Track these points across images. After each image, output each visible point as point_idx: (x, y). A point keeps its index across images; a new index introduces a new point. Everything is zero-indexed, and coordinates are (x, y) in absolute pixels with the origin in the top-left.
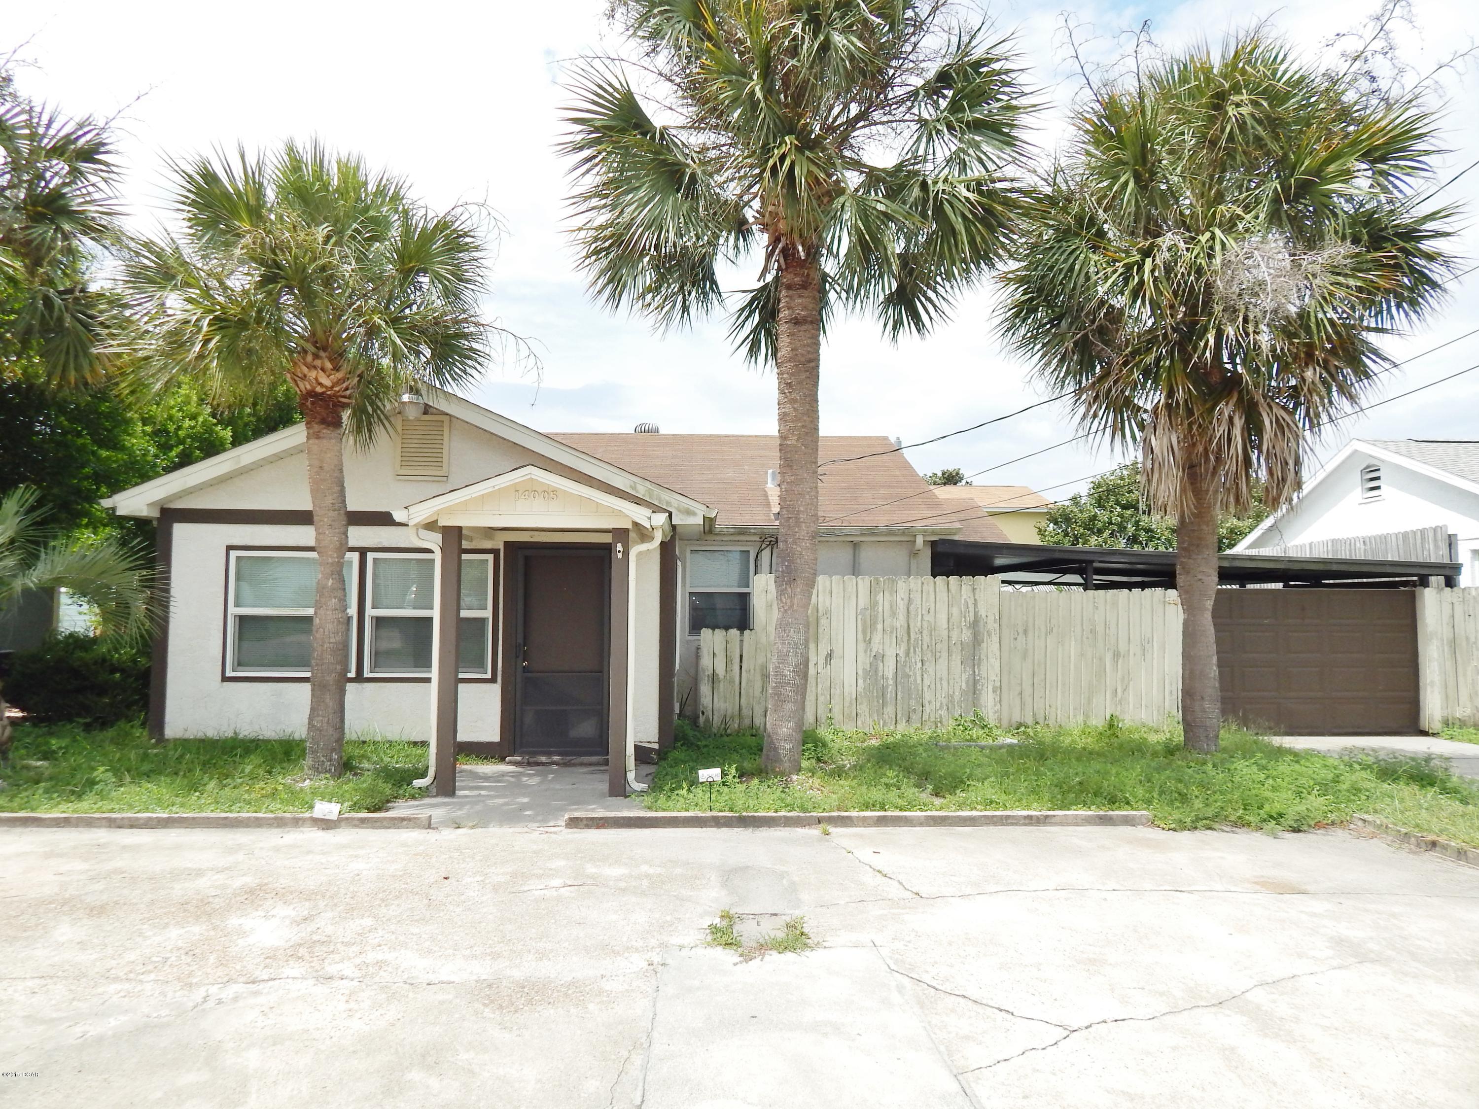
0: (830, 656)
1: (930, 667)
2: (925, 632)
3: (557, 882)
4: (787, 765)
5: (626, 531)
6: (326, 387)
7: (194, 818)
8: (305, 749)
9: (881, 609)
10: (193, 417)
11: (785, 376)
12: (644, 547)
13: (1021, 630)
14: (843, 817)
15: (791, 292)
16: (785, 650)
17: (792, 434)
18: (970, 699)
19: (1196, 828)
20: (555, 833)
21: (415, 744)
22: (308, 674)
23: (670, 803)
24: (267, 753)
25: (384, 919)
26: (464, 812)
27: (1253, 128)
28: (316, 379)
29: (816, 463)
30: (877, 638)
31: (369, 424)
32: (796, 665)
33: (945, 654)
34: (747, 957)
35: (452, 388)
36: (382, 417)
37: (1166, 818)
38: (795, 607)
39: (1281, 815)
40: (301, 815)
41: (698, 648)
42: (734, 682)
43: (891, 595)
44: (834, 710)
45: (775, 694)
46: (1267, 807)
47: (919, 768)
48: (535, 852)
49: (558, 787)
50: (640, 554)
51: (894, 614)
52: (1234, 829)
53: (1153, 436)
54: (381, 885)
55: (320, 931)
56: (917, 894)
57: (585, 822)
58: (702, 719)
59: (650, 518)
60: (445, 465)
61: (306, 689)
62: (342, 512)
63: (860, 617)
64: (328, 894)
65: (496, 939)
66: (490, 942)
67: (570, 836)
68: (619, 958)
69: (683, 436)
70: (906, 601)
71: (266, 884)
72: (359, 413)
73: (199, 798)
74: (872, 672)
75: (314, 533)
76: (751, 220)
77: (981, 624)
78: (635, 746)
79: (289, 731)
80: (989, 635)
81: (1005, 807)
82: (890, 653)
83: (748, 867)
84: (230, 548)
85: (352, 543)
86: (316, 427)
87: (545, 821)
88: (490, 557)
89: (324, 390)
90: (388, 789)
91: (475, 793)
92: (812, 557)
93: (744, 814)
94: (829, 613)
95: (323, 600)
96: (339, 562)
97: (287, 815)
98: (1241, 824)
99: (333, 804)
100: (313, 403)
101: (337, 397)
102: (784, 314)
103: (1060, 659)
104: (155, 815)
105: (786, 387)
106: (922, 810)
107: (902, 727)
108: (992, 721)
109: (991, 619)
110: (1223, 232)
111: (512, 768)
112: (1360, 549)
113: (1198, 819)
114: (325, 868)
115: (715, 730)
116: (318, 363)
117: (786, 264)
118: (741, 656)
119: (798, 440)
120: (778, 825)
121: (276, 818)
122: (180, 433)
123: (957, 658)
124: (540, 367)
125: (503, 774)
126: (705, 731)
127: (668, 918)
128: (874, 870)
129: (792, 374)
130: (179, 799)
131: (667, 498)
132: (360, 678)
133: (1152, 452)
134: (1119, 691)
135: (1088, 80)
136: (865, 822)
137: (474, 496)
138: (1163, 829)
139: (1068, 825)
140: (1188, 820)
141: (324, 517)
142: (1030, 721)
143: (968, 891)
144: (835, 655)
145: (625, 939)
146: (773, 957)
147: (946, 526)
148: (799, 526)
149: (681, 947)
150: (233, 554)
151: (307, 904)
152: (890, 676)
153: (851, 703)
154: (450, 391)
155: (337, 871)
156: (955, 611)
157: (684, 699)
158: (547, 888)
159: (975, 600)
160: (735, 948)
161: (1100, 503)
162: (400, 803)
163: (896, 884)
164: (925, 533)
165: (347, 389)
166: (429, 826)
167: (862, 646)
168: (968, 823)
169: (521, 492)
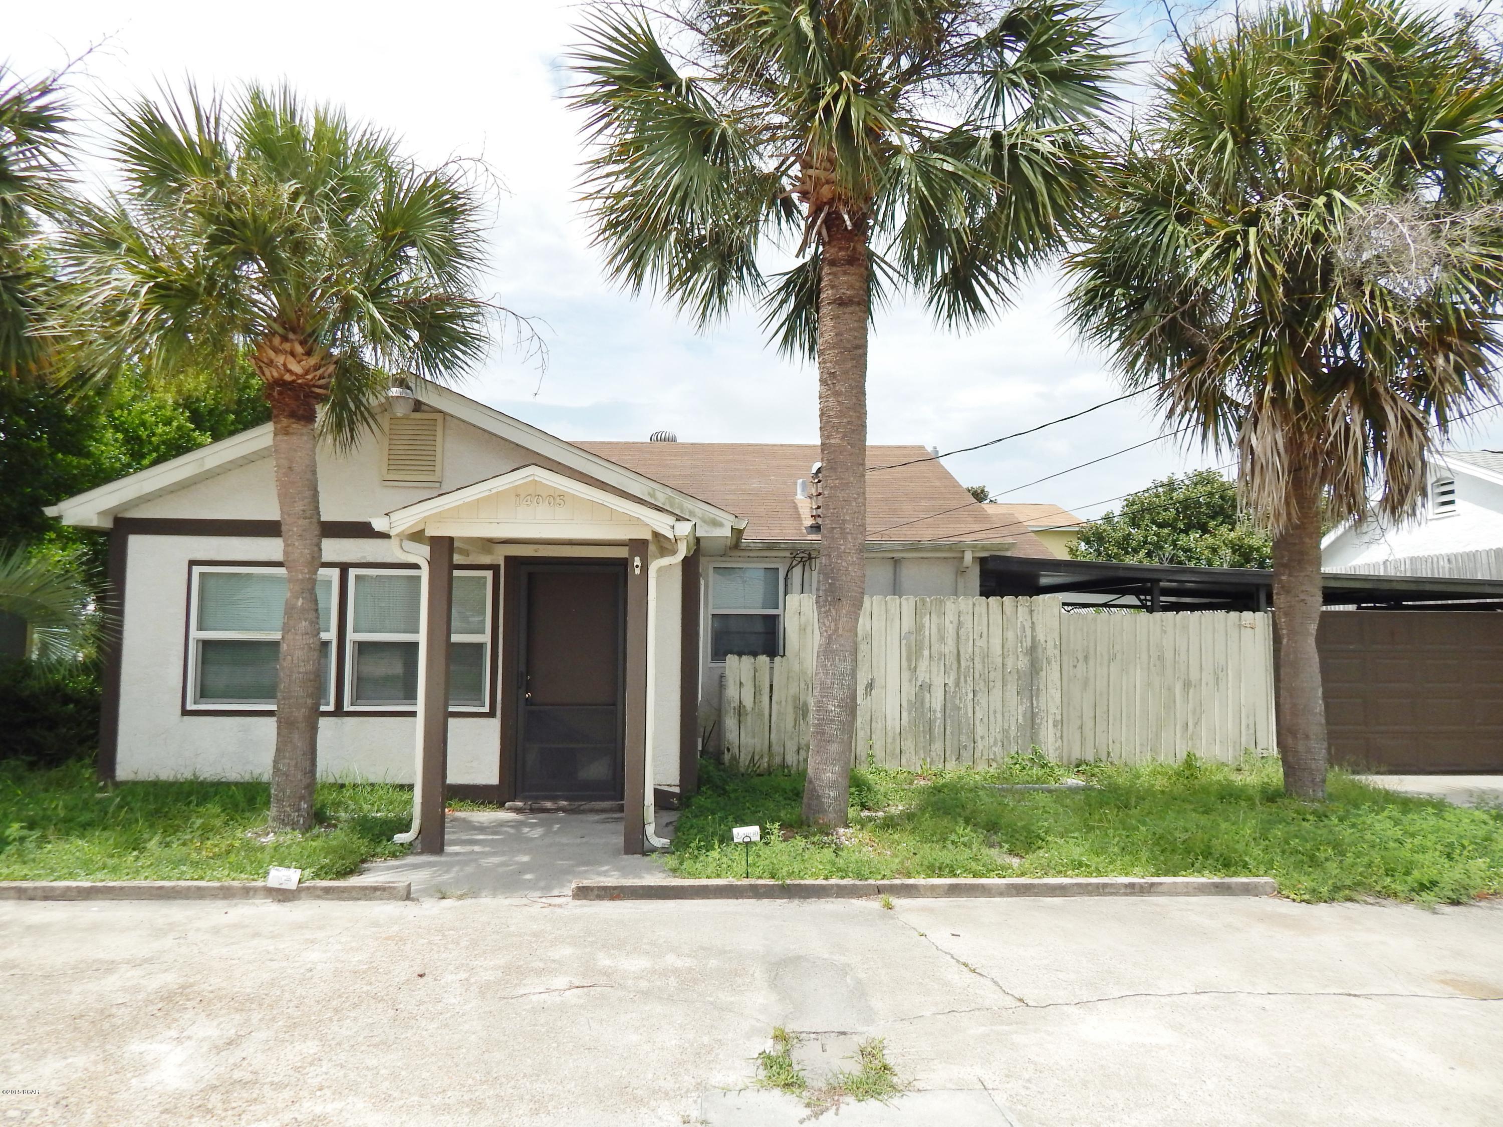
0: (870, 686)
1: (982, 698)
2: (977, 660)
3: (561, 982)
4: (831, 816)
5: (645, 542)
6: (296, 375)
7: (122, 888)
8: (269, 796)
9: (927, 633)
10: (168, 422)
11: (828, 365)
12: (666, 561)
13: (1081, 657)
14: (907, 885)
15: (834, 269)
16: (829, 682)
17: (837, 431)
18: (1028, 734)
19: (1333, 900)
20: (560, 906)
21: (401, 787)
22: (274, 707)
23: (698, 865)
24: (228, 801)
25: (333, 1043)
26: (452, 875)
27: (1373, 77)
28: (285, 365)
29: (863, 465)
30: (923, 665)
31: (352, 423)
32: (842, 699)
33: (999, 684)
34: (817, 1109)
35: (445, 379)
36: (366, 414)
37: (1294, 886)
38: (840, 632)
39: (1434, 883)
40: (253, 884)
41: (722, 676)
42: (763, 715)
43: (939, 617)
44: (875, 747)
45: (818, 733)
46: (1416, 874)
47: (982, 818)
48: (535, 935)
49: (564, 840)
50: (660, 570)
51: (942, 639)
52: (1379, 900)
53: (1253, 434)
54: (337, 987)
55: (245, 1063)
56: (1021, 1000)
57: (596, 892)
58: (727, 757)
59: (673, 527)
60: (438, 468)
61: (270, 724)
62: (315, 520)
63: (904, 642)
64: (267, 1001)
65: (478, 1076)
66: (470, 1081)
67: (578, 911)
68: (644, 1110)
69: (703, 445)
70: (956, 622)
71: (191, 985)
72: (339, 407)
73: (137, 858)
74: (918, 705)
75: (282, 545)
76: (788, 188)
77: (1040, 650)
78: (655, 790)
79: (256, 772)
80: (1049, 663)
81: (1099, 873)
82: (938, 682)
83: (799, 957)
84: (192, 563)
85: (326, 557)
86: (285, 421)
87: (547, 888)
88: (489, 574)
89: (294, 377)
90: (362, 846)
91: (468, 848)
92: (859, 573)
93: (788, 882)
94: (869, 637)
95: (291, 623)
96: (310, 578)
97: (236, 884)
98: (1388, 894)
99: (293, 870)
100: (280, 393)
101: (310, 387)
102: (826, 294)
103: (1124, 688)
104: (74, 884)
105: (828, 379)
106: (999, 876)
107: (951, 765)
108: (1052, 758)
109: (1050, 644)
110: (1343, 193)
111: (511, 816)
112: (1443, 568)
113: (1336, 889)
114: (271, 960)
115: (742, 770)
116: (287, 346)
117: (829, 236)
118: (771, 686)
119: (843, 438)
120: (828, 896)
121: (221, 888)
122: (153, 439)
123: (1012, 688)
124: (545, 350)
125: (503, 824)
126: (731, 772)
127: (706, 1039)
128: (958, 961)
129: (836, 362)
130: (110, 862)
131: (690, 507)
132: (339, 712)
133: (1252, 453)
134: (1190, 725)
135: (1175, 27)
136: (934, 892)
137: (467, 500)
138: (1294, 900)
139: (1177, 894)
140: (1324, 890)
141: (294, 527)
142: (1090, 757)
143: (1085, 996)
144: (876, 684)
145: (650, 1076)
146: (850, 1106)
147: (998, 541)
148: (845, 539)
149: (726, 1091)
150: (196, 570)
151: (238, 1016)
152: (939, 709)
153: (894, 739)
154: (443, 384)
155: (285, 964)
156: (1010, 635)
157: (707, 734)
158: (548, 991)
159: (1033, 623)
160: (798, 1091)
161: (1134, 521)
162: (379, 863)
163: (989, 983)
164: (974, 548)
165: (322, 377)
166: (408, 897)
167: (906, 675)
168: (1058, 892)
169: (522, 497)
